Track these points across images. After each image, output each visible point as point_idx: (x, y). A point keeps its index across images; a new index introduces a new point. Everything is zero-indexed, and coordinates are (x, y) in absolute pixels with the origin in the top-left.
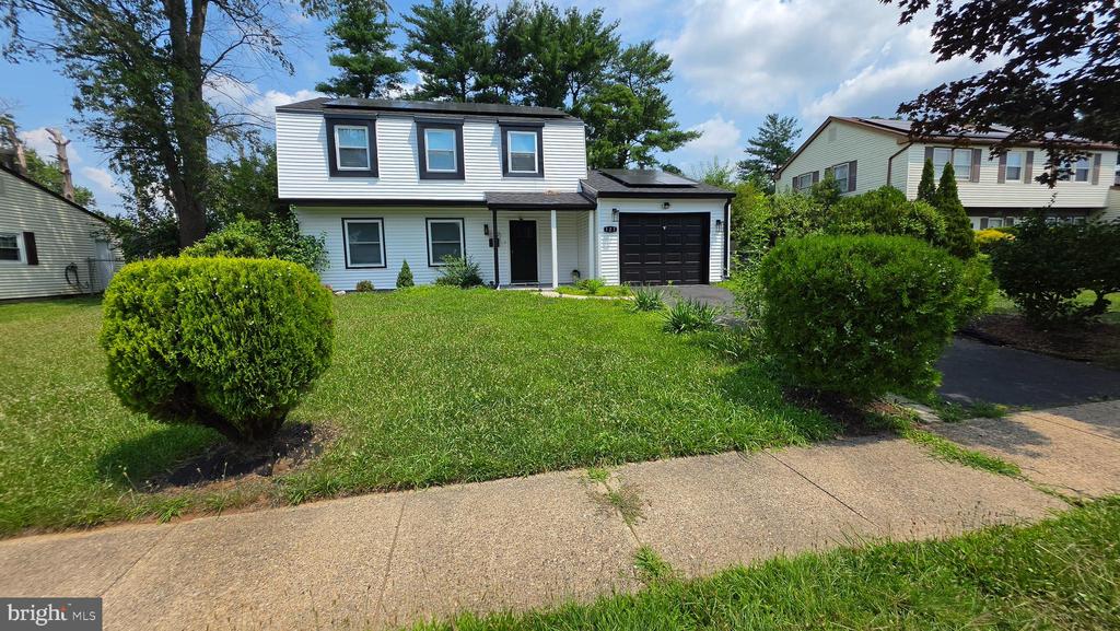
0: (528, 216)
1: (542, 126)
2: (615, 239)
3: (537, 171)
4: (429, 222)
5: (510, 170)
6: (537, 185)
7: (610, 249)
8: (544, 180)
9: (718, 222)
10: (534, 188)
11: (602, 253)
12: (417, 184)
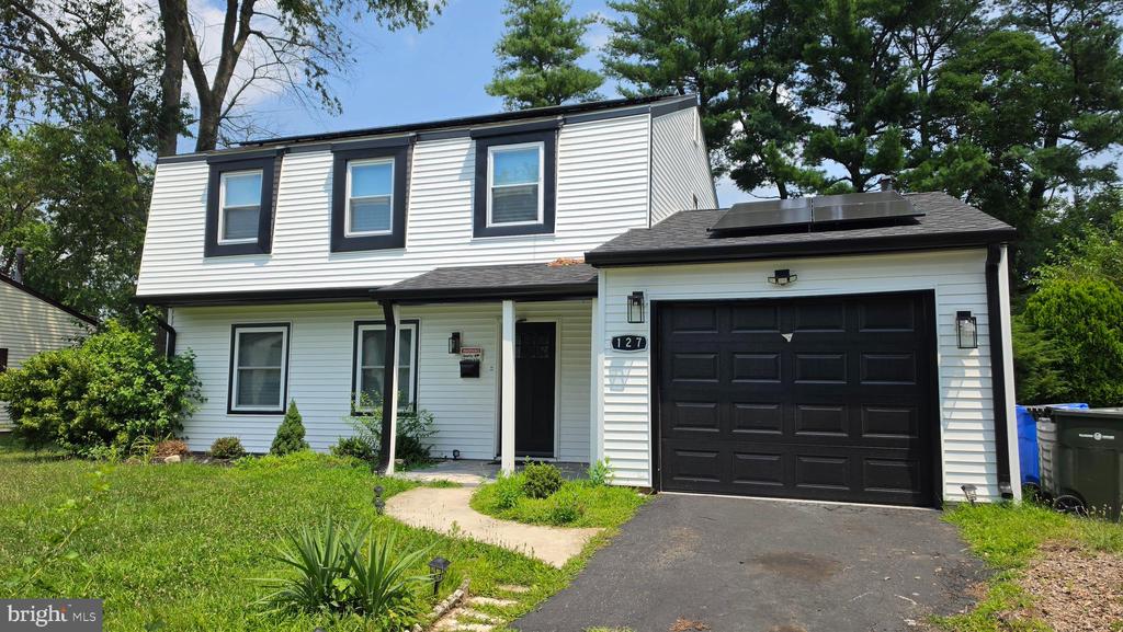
1: (555, 129)
2: (640, 366)
3: (541, 220)
4: (362, 328)
5: (490, 224)
6: (538, 250)
7: (627, 390)
8: (554, 238)
9: (963, 315)
10: (531, 257)
11: (608, 400)
12: (326, 261)
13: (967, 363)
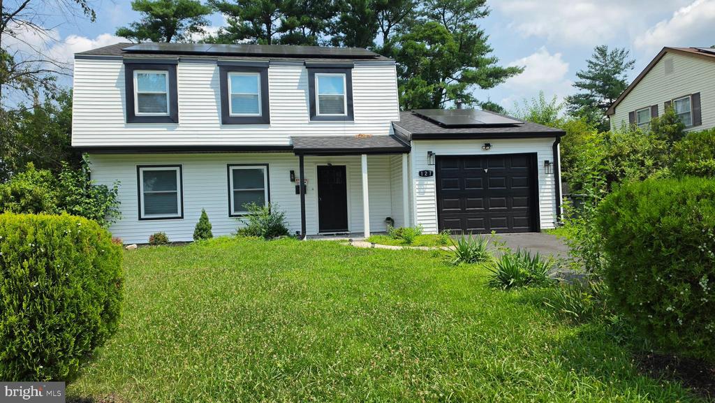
0: (336, 161)
1: (351, 67)
2: (431, 184)
3: (346, 114)
4: (231, 169)
5: (318, 114)
6: (346, 129)
7: (426, 194)
8: (353, 123)
9: (547, 163)
10: (343, 132)
11: (418, 199)
12: (219, 129)
13: (547, 179)
